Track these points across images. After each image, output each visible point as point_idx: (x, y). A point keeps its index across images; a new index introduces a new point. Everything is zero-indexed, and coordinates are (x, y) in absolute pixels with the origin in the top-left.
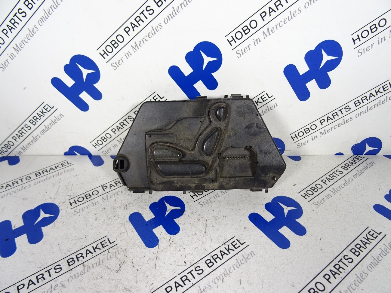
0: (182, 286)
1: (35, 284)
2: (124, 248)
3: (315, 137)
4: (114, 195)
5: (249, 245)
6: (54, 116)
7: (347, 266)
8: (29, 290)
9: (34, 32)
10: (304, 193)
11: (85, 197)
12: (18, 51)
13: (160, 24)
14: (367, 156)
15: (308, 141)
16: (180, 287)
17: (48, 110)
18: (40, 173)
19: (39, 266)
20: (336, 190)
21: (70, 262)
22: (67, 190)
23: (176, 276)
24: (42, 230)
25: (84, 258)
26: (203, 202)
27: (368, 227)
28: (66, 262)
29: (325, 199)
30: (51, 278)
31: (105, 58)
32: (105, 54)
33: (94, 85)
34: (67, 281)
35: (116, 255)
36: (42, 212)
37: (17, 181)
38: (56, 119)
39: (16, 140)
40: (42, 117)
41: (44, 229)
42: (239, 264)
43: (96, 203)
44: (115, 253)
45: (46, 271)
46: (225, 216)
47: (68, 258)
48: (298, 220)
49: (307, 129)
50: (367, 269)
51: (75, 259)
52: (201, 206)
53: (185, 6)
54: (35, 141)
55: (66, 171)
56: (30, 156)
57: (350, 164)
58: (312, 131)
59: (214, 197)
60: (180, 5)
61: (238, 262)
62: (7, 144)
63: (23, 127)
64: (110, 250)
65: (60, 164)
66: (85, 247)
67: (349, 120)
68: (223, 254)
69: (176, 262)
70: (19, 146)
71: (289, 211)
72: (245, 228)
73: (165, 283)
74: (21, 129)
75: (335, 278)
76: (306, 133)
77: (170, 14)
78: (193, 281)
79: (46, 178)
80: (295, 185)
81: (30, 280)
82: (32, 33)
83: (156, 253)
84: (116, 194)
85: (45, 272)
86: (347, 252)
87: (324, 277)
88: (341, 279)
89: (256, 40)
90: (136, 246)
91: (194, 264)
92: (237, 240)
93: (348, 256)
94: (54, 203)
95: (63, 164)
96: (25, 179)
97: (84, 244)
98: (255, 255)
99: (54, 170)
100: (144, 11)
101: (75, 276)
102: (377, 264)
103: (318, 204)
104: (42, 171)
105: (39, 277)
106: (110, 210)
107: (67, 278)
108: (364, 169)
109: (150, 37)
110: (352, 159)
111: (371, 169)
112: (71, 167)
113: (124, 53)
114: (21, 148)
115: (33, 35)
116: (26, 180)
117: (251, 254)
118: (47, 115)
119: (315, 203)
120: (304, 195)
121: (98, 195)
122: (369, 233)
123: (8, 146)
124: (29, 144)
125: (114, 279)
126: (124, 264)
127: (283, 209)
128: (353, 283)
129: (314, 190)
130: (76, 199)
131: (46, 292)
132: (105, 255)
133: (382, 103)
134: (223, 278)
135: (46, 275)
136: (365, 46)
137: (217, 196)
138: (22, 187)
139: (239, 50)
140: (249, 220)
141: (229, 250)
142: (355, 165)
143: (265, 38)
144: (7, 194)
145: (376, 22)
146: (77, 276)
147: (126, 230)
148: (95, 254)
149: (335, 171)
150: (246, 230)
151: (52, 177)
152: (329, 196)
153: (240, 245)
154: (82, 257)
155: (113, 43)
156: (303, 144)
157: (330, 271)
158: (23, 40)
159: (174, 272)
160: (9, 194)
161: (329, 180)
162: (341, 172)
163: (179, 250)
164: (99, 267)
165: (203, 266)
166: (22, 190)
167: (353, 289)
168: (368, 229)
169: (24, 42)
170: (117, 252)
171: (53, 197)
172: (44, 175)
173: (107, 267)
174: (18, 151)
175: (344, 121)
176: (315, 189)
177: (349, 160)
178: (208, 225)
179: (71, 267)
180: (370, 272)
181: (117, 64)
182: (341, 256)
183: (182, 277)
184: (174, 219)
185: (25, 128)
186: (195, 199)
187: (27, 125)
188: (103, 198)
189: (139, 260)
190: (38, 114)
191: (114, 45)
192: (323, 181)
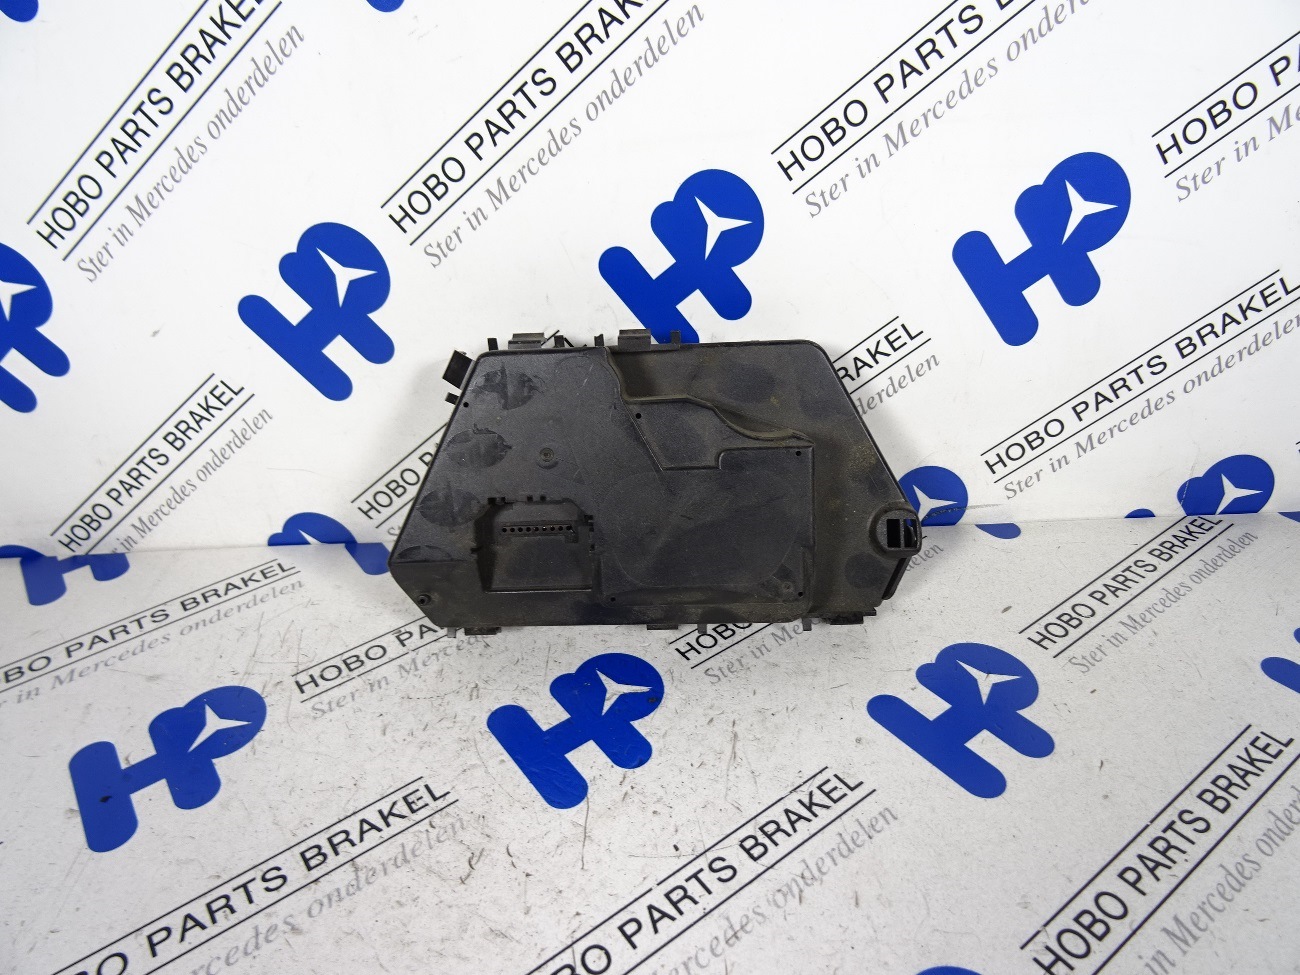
0: (673, 919)
1: (203, 927)
2: (478, 811)
3: (1059, 461)
4: (434, 657)
5: (874, 790)
6: (244, 420)
7: (1193, 843)
8: (186, 946)
9: (195, 158)
10: (1038, 633)
11: (343, 667)
12: (142, 217)
13: (574, 123)
14: (1228, 518)
15: (1038, 474)
16: (666, 920)
17: (225, 399)
18: (194, 599)
19: (213, 872)
20: (1138, 619)
21: (312, 858)
22: (285, 648)
23: (650, 890)
24: (217, 767)
25: (353, 844)
26: (720, 669)
27: (1250, 726)
28: (300, 858)
29: (1108, 647)
30: (253, 908)
31: (405, 231)
32: (407, 219)
33: (371, 316)
34: (305, 915)
35: (455, 833)
36: (210, 714)
37: (125, 626)
38: (247, 428)
39: (120, 500)
40: (203, 423)
41: (221, 765)
42: (848, 847)
43: (379, 682)
44: (453, 826)
45: (236, 886)
46: (791, 707)
47: (303, 847)
48: (1025, 713)
49: (1035, 436)
50: (1257, 849)
51: (327, 849)
52: (716, 679)
53: (649, 66)
54: (178, 499)
55: (277, 593)
56: (160, 550)
57: (1176, 542)
58: (1049, 442)
59: (753, 652)
60: (635, 62)
61: (845, 842)
62: (91, 514)
63: (145, 458)
64: (436, 819)
65: (257, 571)
66: (354, 813)
67: (1164, 402)
68: (794, 818)
69: (648, 849)
70: (127, 519)
71: (995, 686)
72: (859, 741)
73: (616, 911)
74: (138, 464)
75: (1158, 879)
76: (1033, 449)
77: (604, 92)
78: (707, 901)
79: (216, 613)
80: (1006, 610)
81: (189, 917)
82: (187, 162)
83: (582, 822)
84: (441, 655)
85: (234, 890)
86: (1188, 801)
87: (1121, 875)
88: (1176, 881)
89: (866, 161)
90: (517, 804)
91: (704, 852)
92: (836, 776)
93: (1191, 812)
94: (248, 685)
95: (265, 571)
96: (149, 619)
97: (351, 803)
98: (895, 818)
99: (239, 588)
100: (526, 83)
101: (330, 900)
102: (1288, 834)
103: (1085, 662)
104: (203, 595)
105: (215, 906)
106: (427, 701)
107: (306, 907)
108: (1223, 556)
109: (544, 161)
110: (1182, 526)
111: (1245, 556)
112: (294, 579)
113: (464, 213)
114: (133, 526)
115: (189, 167)
116: (154, 621)
117: (884, 817)
118: (220, 416)
119: (1074, 661)
120: (1038, 638)
121: (384, 659)
122: (1252, 744)
123: (93, 520)
124: (160, 513)
125: (455, 903)
126: (482, 858)
127: (976, 680)
128: (1216, 893)
129: (1069, 621)
130: (316, 672)
131: (241, 948)
132: (420, 835)
133: (1264, 344)
134: (801, 891)
135: (238, 899)
136: (1196, 167)
137: (763, 649)
138: (143, 642)
139: (813, 194)
140: (869, 716)
141: (814, 808)
142: (1192, 546)
143: (891, 155)
144: (97, 665)
145: (1226, 95)
146: (335, 898)
147: (481, 758)
148: (387, 832)
149: (1132, 565)
150: (861, 747)
151: (236, 610)
152: (1117, 640)
153: (845, 790)
154: (347, 844)
155: (432, 182)
156: (1023, 485)
157: (1138, 860)
158: (158, 184)
159: (645, 878)
160: (101, 666)
161: (1113, 593)
162: (1151, 568)
163: (655, 812)
164: (405, 868)
165: (733, 854)
166: (142, 651)
167: (1215, 909)
168: (1248, 731)
169: (161, 188)
170: (458, 825)
171: (241, 669)
172: (208, 605)
173: (430, 870)
174: (123, 537)
175: (1149, 406)
176: (1072, 618)
177: (1175, 531)
178: (740, 736)
179: (315, 873)
180: (1267, 858)
181: (444, 247)
182: (1171, 814)
183: (670, 889)
184: (632, 723)
185: (148, 461)
186: (694, 662)
187: (156, 450)
188: (401, 667)
189: (530, 845)
190: (191, 413)
191: (436, 191)
192: (1096, 595)
